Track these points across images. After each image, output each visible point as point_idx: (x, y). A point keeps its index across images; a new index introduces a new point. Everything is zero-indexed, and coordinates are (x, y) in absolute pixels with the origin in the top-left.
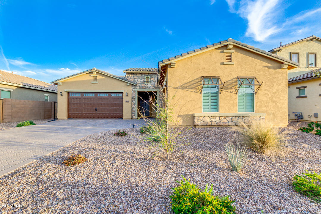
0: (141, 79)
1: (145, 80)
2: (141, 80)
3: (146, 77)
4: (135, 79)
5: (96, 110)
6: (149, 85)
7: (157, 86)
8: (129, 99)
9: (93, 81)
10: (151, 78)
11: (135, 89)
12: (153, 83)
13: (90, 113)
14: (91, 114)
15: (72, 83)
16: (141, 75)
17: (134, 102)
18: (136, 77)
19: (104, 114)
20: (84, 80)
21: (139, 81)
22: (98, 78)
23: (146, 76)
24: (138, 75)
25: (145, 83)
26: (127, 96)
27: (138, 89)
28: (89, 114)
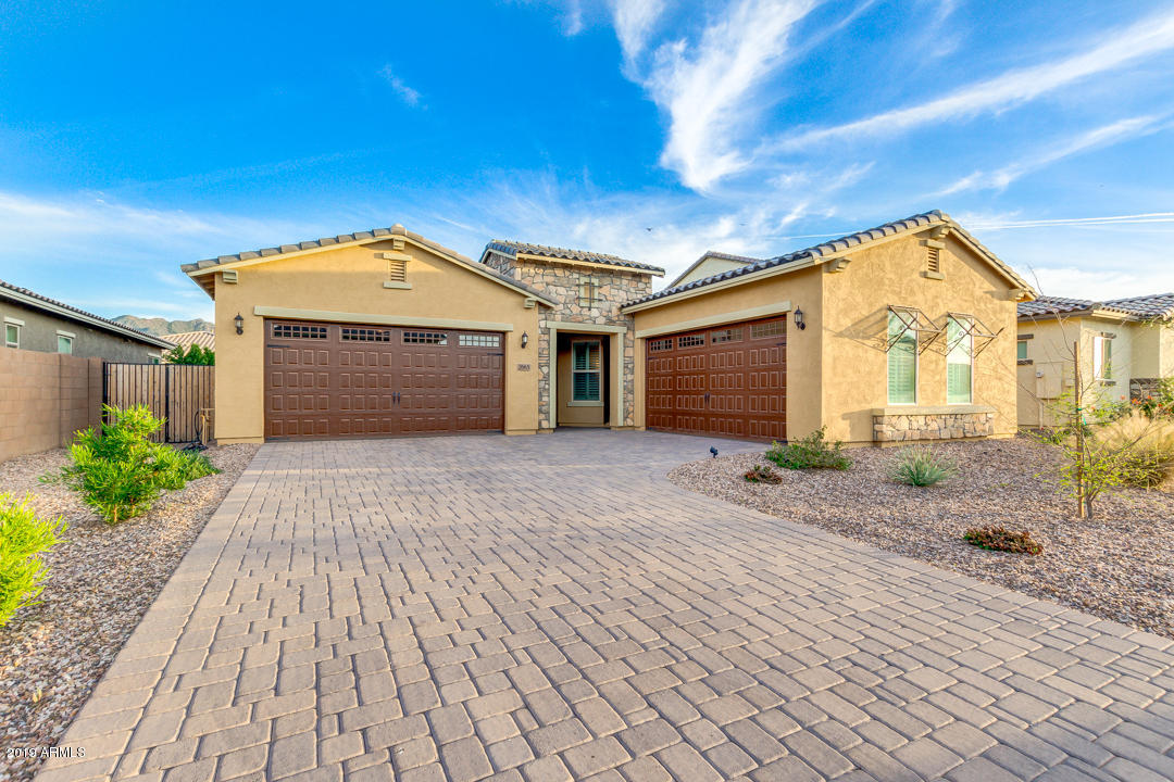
0: (568, 288)
1: (583, 293)
2: (570, 293)
3: (583, 280)
4: (548, 284)
5: (397, 399)
6: (595, 313)
7: (618, 316)
8: (529, 356)
9: (390, 278)
10: (600, 287)
11: (550, 324)
12: (605, 305)
13: (369, 411)
14: (373, 416)
15: (292, 278)
16: (567, 273)
17: (545, 370)
18: (550, 279)
19: (431, 415)
20: (349, 269)
21: (559, 294)
22: (409, 268)
23: (587, 280)
24: (559, 272)
25: (583, 303)
26: (523, 346)
27: (557, 324)
28: (364, 416)
